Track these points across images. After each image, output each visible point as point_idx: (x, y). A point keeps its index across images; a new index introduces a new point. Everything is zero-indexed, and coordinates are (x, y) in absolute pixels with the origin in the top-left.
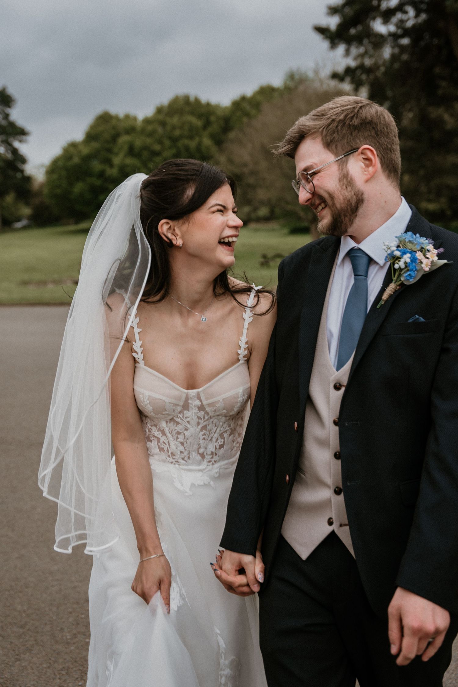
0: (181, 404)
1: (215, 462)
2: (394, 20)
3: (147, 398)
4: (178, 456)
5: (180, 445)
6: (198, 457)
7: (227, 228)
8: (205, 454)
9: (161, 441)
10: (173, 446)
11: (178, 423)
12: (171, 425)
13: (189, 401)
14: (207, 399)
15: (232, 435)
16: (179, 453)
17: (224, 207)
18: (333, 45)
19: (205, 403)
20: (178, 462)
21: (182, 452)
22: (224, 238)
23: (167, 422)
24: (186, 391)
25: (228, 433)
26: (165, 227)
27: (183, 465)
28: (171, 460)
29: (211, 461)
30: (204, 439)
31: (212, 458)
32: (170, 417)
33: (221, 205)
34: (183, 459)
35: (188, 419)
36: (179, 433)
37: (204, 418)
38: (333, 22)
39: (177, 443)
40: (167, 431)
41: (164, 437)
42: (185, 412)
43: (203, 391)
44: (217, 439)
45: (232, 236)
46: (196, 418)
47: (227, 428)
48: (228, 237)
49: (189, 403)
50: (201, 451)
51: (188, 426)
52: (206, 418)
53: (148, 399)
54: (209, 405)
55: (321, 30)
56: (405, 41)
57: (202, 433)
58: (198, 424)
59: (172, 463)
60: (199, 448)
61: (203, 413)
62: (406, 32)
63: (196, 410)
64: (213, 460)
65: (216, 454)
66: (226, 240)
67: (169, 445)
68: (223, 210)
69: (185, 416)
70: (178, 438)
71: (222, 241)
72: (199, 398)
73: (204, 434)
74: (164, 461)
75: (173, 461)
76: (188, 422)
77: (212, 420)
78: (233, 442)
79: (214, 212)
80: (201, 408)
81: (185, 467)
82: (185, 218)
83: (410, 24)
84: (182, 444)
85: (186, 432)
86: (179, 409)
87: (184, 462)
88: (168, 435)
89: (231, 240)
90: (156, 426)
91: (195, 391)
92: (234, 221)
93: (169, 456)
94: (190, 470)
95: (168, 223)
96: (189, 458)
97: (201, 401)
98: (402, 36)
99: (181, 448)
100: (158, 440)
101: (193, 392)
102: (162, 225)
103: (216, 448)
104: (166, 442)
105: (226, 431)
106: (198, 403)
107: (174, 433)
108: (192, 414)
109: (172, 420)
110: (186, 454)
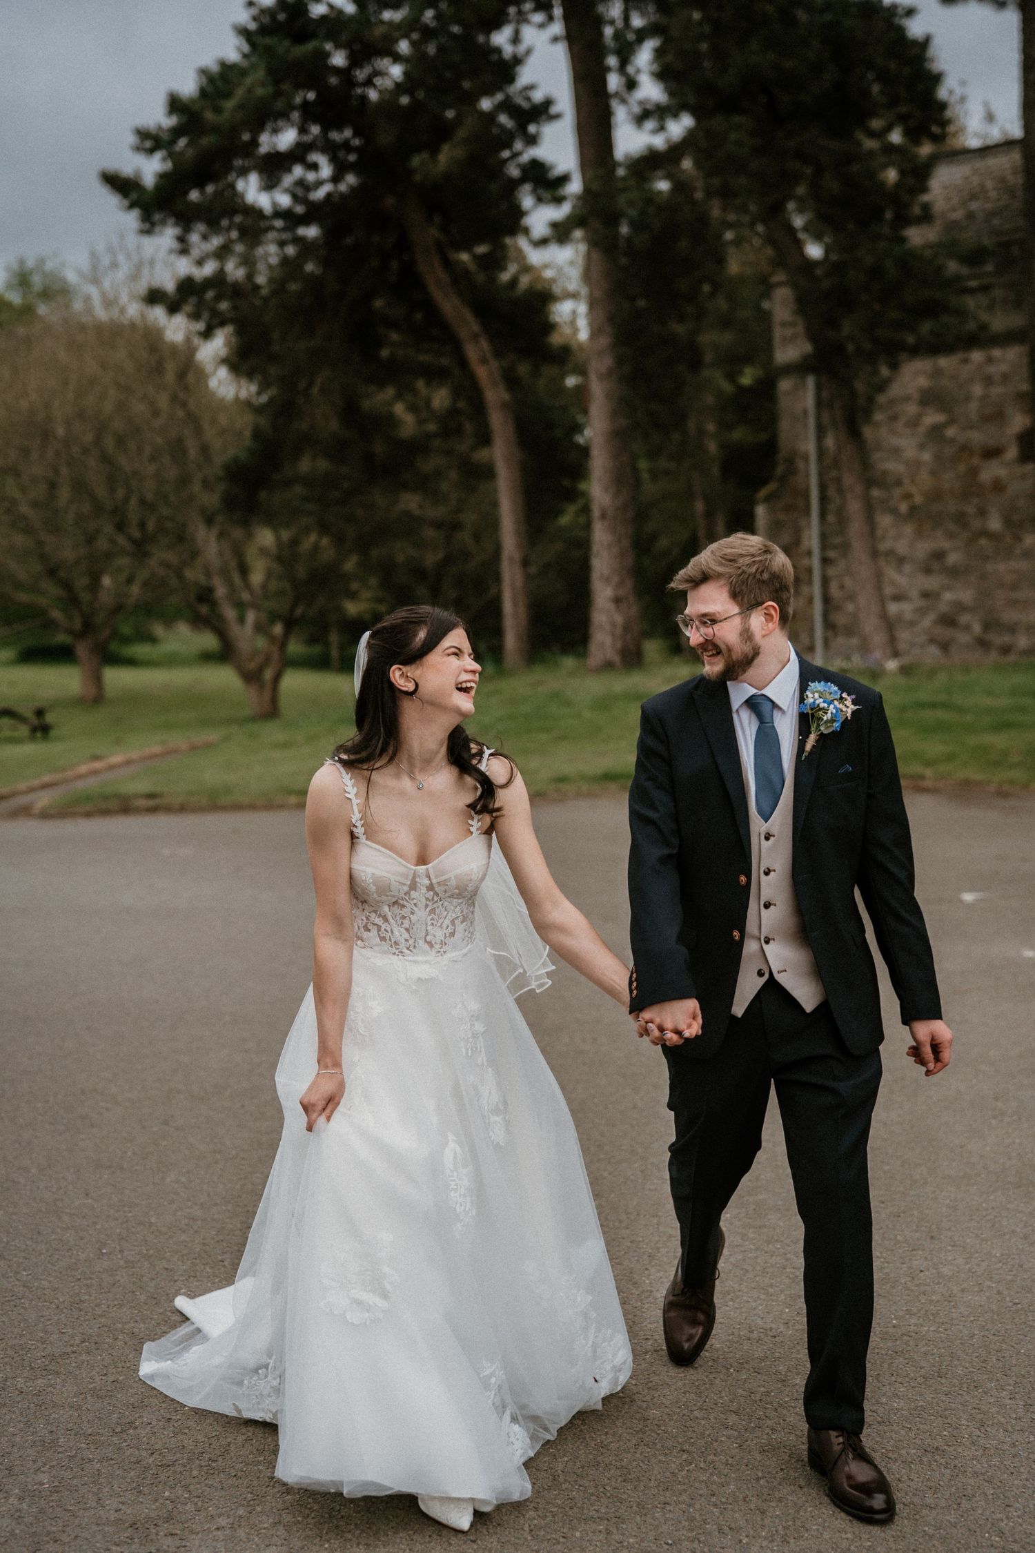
0: (408, 883)
1: (445, 952)
2: (288, 180)
3: (370, 876)
4: (403, 946)
5: (404, 931)
6: (426, 947)
7: (463, 673)
8: (433, 942)
9: (383, 929)
10: (396, 933)
11: (403, 906)
12: (396, 909)
13: (418, 880)
14: (436, 878)
15: (464, 924)
16: (403, 941)
17: (459, 649)
18: (149, 226)
19: (434, 881)
20: (401, 952)
21: (407, 940)
22: (461, 683)
23: (389, 906)
24: (414, 868)
25: (460, 920)
26: (398, 674)
27: (409, 955)
28: (394, 950)
29: (439, 952)
30: (432, 924)
31: (441, 948)
32: (394, 900)
33: (456, 648)
34: (408, 948)
35: (415, 901)
36: (404, 917)
37: (433, 899)
38: (150, 168)
39: (401, 929)
40: (389, 915)
41: (386, 924)
42: (412, 892)
43: (433, 867)
44: (448, 927)
45: (469, 681)
46: (424, 900)
47: (459, 914)
48: (466, 682)
49: (416, 882)
50: (429, 938)
51: (415, 908)
52: (436, 899)
53: (371, 878)
54: (439, 883)
55: (119, 184)
56: (311, 232)
57: (430, 917)
58: (427, 906)
59: (394, 954)
60: (427, 935)
61: (432, 893)
62: (313, 213)
63: (424, 890)
64: (442, 950)
65: (446, 944)
66: (464, 685)
67: (392, 932)
68: (458, 653)
69: (412, 897)
70: (402, 923)
71: (459, 686)
72: (428, 876)
73: (432, 919)
74: (385, 952)
75: (397, 951)
76: (415, 904)
77: (441, 903)
78: (465, 930)
79: (449, 655)
80: (430, 888)
81: (410, 958)
82: (418, 662)
83: (320, 194)
84: (407, 930)
85: (411, 916)
86: (406, 889)
87: (408, 952)
88: (392, 921)
89: (469, 685)
90: (375, 912)
91: (424, 867)
92: (471, 665)
93: (391, 946)
94: (415, 962)
95: (400, 669)
96: (415, 947)
97: (430, 879)
98: (305, 220)
99: (406, 936)
100: (379, 928)
101: (422, 869)
102: (394, 672)
103: (445, 937)
104: (389, 929)
105: (457, 918)
106: (427, 882)
107: (398, 918)
108: (420, 895)
109: (396, 903)
110: (411, 942)
